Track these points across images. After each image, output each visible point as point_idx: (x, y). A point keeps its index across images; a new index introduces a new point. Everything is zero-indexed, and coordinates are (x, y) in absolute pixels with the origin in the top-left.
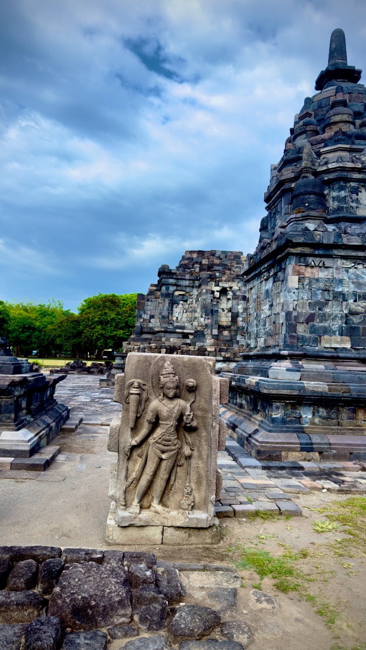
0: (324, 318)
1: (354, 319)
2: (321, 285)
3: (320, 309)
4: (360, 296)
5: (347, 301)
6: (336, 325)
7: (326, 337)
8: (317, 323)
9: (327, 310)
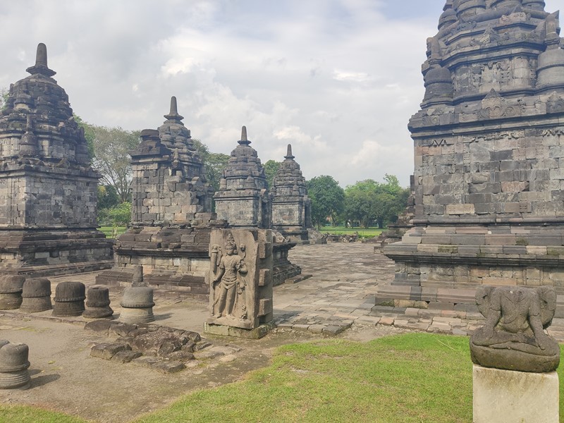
0: (447, 189)
1: (477, 188)
2: (445, 161)
3: (444, 182)
4: (482, 167)
5: (469, 172)
6: (459, 193)
7: (450, 205)
8: (442, 194)
9: (450, 182)
